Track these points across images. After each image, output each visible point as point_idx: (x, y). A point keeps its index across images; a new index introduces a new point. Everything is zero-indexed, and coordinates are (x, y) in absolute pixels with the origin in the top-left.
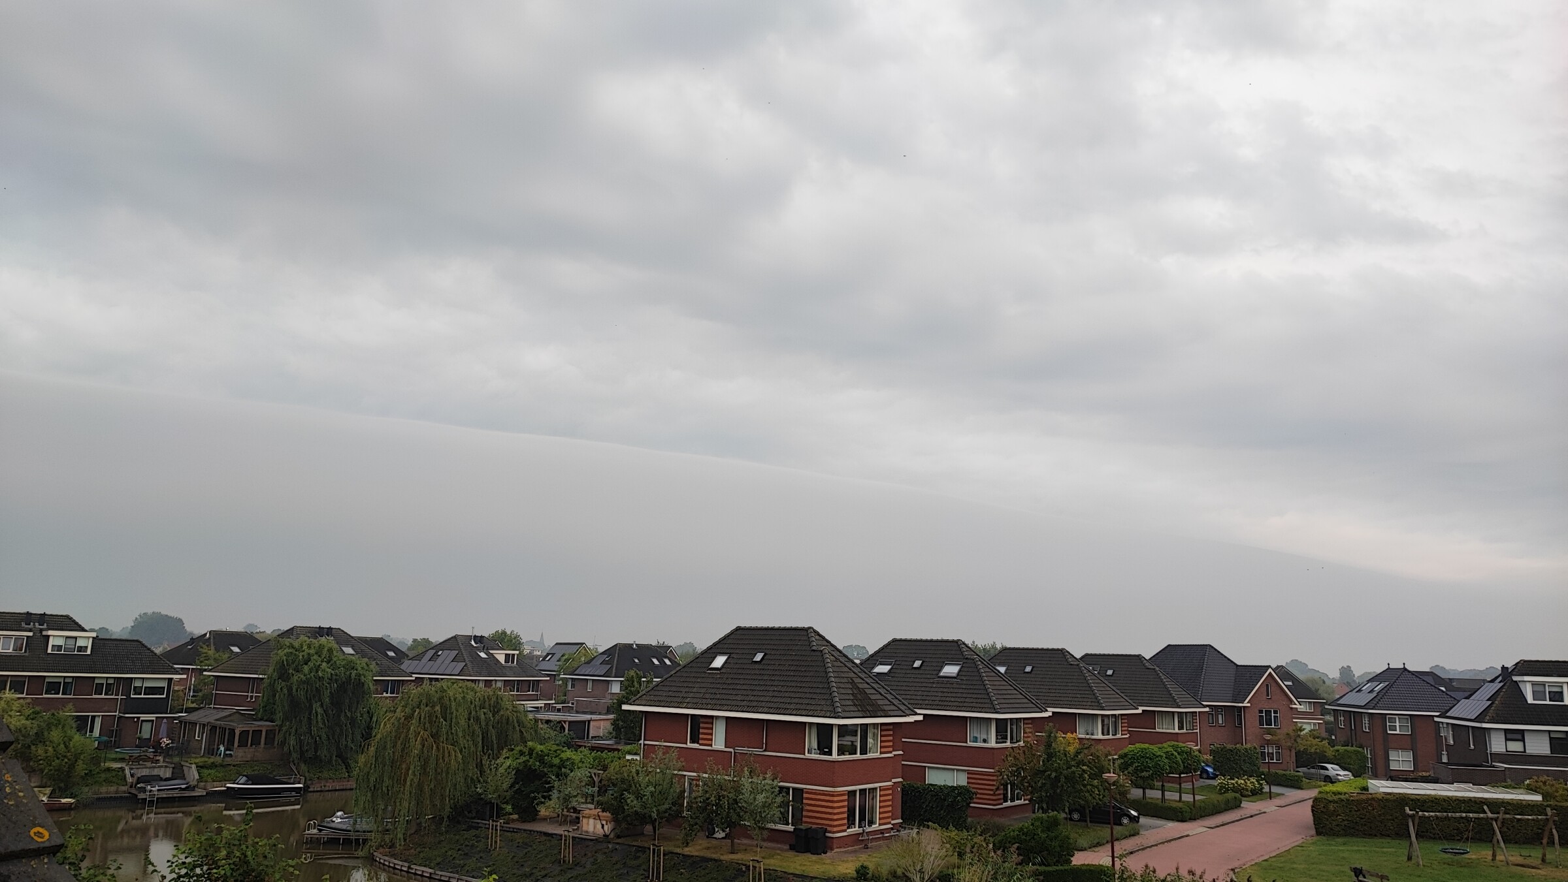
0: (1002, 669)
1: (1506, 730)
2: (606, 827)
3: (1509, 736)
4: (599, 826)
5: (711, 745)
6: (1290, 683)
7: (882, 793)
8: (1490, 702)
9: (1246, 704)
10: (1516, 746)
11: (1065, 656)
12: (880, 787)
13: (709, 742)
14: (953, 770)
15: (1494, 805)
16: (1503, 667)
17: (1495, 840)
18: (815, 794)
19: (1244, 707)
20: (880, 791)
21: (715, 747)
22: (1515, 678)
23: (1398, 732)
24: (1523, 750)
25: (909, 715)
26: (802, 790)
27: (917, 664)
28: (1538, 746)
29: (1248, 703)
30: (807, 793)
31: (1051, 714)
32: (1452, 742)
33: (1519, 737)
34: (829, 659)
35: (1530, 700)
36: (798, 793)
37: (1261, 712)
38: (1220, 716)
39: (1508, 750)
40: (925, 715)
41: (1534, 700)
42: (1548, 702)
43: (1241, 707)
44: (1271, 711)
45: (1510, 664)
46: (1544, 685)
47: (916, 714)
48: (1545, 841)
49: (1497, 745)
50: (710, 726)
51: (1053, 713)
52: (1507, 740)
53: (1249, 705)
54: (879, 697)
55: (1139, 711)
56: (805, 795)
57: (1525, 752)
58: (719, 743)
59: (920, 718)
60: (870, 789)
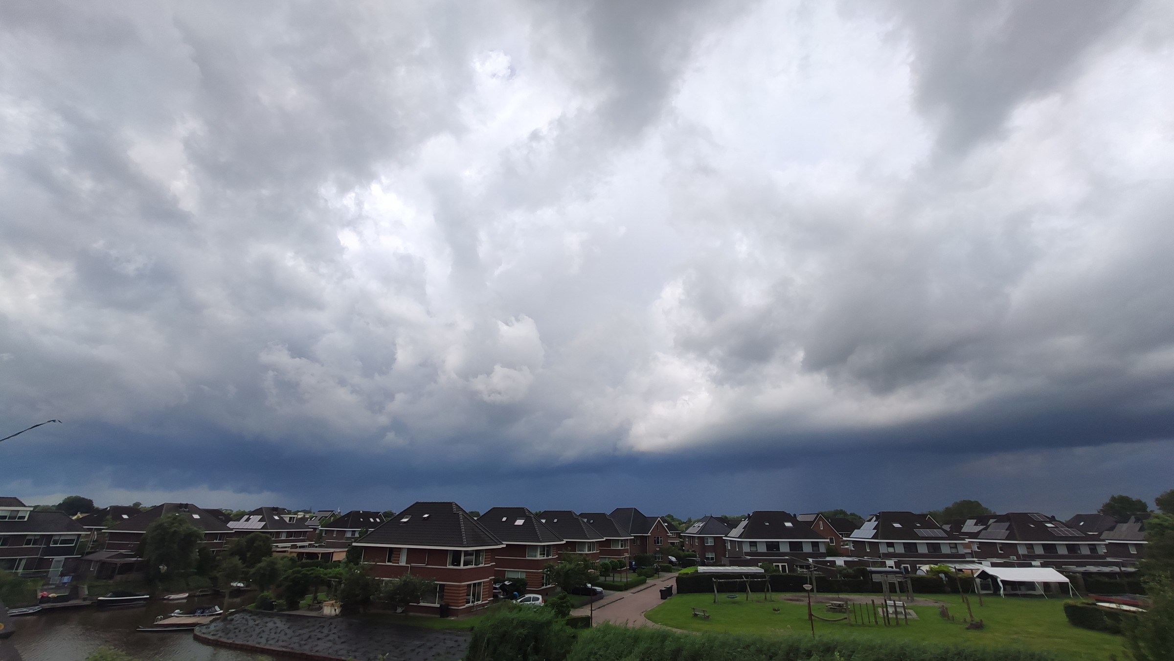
0: (544, 521)
1: (750, 542)
2: (337, 610)
3: (751, 544)
4: (333, 610)
5: (398, 563)
6: (666, 524)
8: (744, 529)
9: (649, 534)
10: (754, 549)
11: (572, 514)
12: (483, 581)
14: (519, 571)
15: (747, 575)
16: (749, 515)
17: (747, 591)
18: (450, 586)
19: (648, 536)
20: (483, 583)
21: (401, 564)
23: (709, 545)
24: (756, 550)
25: (499, 545)
26: (444, 585)
27: (504, 519)
28: (762, 549)
29: (651, 533)
30: (447, 586)
31: (565, 542)
32: (730, 548)
33: (755, 544)
34: (461, 517)
36: (442, 586)
37: (655, 538)
38: (638, 540)
39: (750, 550)
40: (507, 545)
44: (659, 537)
47: (503, 544)
48: (766, 590)
49: (746, 549)
50: (399, 553)
51: (566, 541)
52: (750, 546)
54: (485, 536)
55: (604, 539)
56: (445, 588)
58: (403, 563)
59: (505, 546)
60: (478, 583)
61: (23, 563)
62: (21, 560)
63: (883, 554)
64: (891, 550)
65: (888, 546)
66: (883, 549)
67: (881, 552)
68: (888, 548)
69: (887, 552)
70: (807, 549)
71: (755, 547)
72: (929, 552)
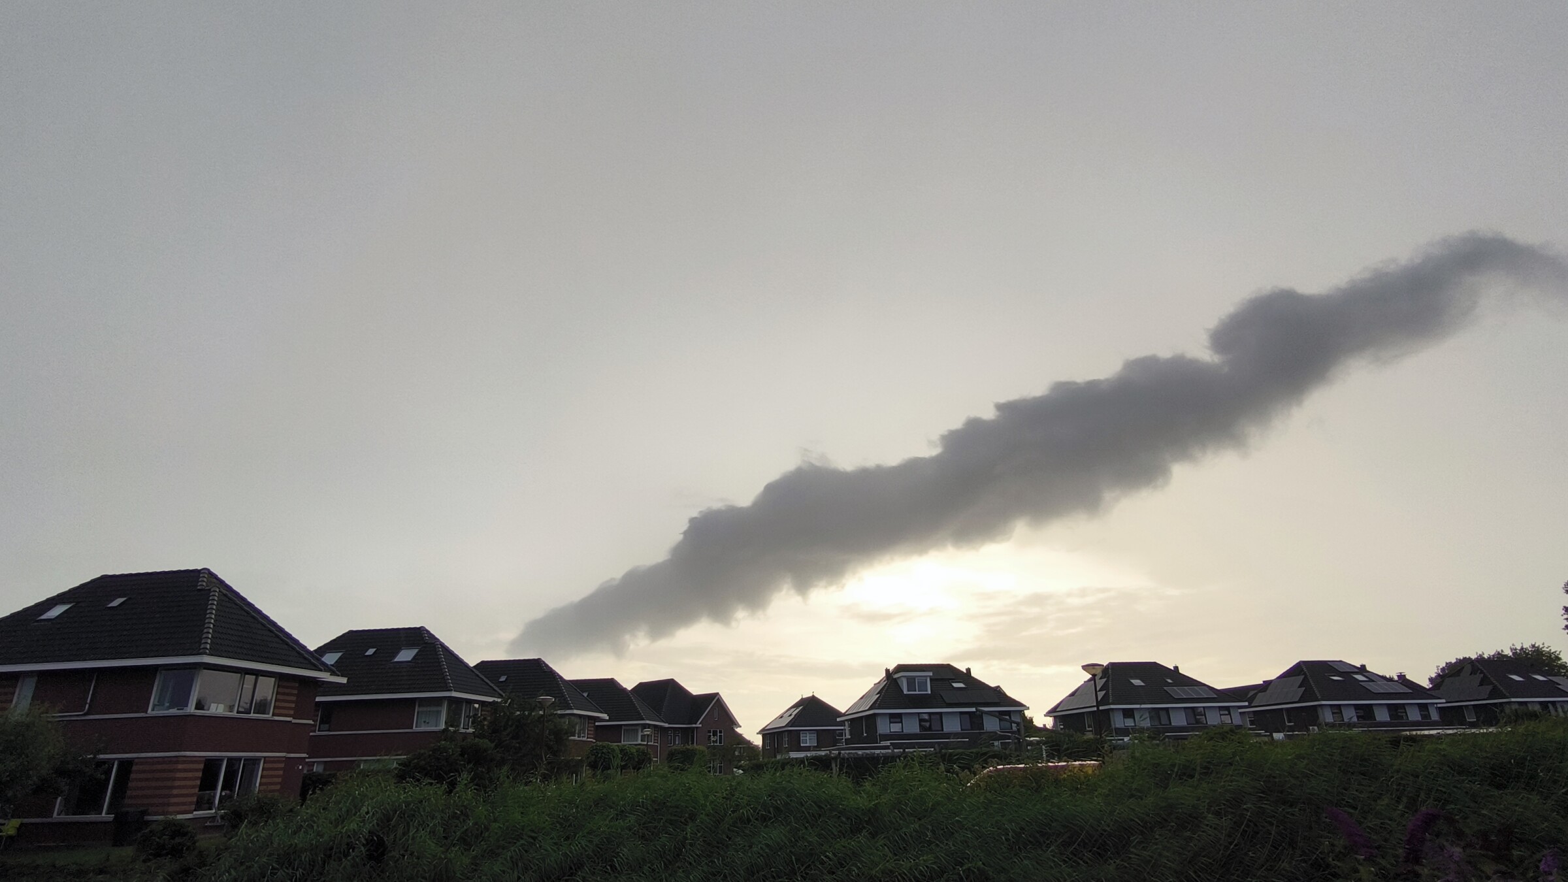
1: (892, 716)
3: (892, 719)
5: (7, 717)
7: (268, 766)
8: (878, 695)
9: (698, 725)
10: (896, 728)
12: (265, 757)
16: (887, 671)
19: (697, 728)
20: (264, 763)
21: (10, 719)
22: (896, 676)
23: (808, 745)
24: (901, 731)
26: (134, 761)
28: (911, 726)
29: (700, 724)
30: (137, 764)
32: (849, 737)
33: (899, 720)
35: (905, 693)
36: (127, 766)
37: (710, 732)
38: (677, 738)
39: (892, 731)
41: (908, 691)
42: (917, 693)
43: (694, 727)
44: (717, 731)
45: (891, 668)
46: (915, 679)
49: (883, 727)
52: (890, 722)
53: (701, 725)
55: (606, 717)
56: (134, 768)
57: (903, 732)
60: (247, 760)
63: (1116, 729)
64: (1129, 723)
65: (1124, 718)
66: (1119, 722)
67: (1113, 726)
68: (1125, 720)
69: (1123, 726)
70: (991, 725)
71: (901, 724)
72: (1188, 724)
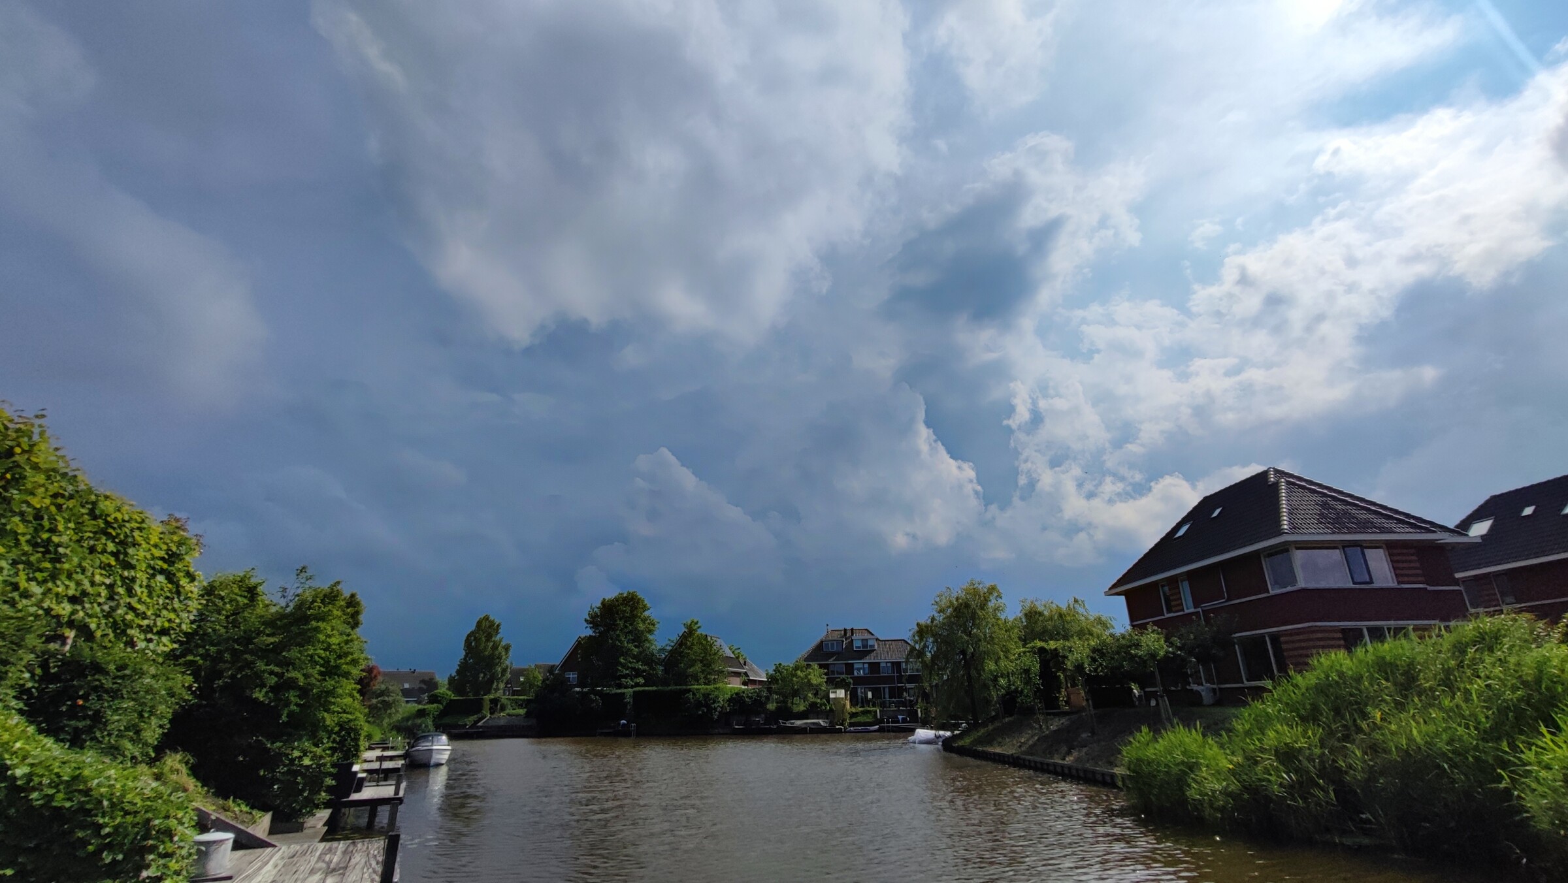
5: (1183, 610)
13: (1180, 608)
18: (1298, 634)
21: (1187, 611)
27: (1528, 511)
30: (1282, 636)
34: (1284, 487)
36: (1275, 638)
50: (1178, 588)
56: (1282, 639)
58: (1189, 607)
61: (887, 690)
62: (884, 688)
